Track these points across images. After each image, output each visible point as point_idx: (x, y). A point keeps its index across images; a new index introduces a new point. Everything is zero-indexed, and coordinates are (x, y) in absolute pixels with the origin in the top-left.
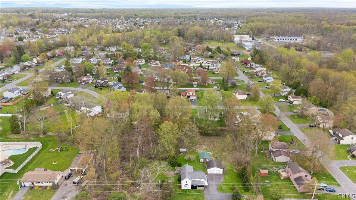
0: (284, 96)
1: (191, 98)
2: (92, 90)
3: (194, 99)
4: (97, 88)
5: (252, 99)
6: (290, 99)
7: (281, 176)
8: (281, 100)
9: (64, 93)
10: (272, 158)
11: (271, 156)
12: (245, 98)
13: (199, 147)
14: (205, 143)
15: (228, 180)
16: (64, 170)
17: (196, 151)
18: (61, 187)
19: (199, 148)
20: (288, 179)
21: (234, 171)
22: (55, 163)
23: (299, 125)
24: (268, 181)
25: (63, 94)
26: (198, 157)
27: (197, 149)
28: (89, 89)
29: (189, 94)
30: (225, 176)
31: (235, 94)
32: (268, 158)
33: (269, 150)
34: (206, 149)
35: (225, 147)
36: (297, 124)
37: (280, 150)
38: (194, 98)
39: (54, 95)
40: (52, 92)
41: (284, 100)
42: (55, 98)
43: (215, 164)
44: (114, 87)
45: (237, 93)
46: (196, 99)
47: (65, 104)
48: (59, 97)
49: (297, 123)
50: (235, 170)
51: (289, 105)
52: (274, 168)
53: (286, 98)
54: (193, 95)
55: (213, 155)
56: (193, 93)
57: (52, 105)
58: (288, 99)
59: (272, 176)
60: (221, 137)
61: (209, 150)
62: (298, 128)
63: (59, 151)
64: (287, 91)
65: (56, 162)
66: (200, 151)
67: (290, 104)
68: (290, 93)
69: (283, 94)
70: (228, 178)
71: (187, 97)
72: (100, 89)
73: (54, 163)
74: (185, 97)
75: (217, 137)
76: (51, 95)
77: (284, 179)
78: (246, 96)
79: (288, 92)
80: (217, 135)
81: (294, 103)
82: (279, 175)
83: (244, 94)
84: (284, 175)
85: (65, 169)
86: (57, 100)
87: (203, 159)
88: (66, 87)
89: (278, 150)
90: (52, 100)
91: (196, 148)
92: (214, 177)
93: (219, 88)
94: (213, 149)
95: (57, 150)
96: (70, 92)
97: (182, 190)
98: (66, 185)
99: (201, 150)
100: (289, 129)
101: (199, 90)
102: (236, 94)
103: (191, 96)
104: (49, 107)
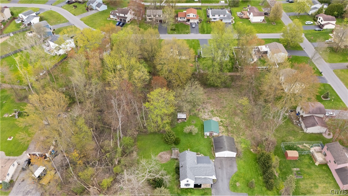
0: (312, 14)
1: (191, 21)
2: (64, 8)
3: (195, 23)
4: (71, 5)
5: (270, 21)
6: (320, 21)
7: (316, 160)
8: (308, 22)
9: (25, 16)
10: (301, 126)
11: (300, 123)
12: (261, 20)
13: (203, 109)
14: (211, 101)
15: (244, 168)
16: (22, 152)
17: (199, 116)
18: (16, 185)
19: (202, 111)
20: (325, 166)
21: (251, 152)
22: (11, 139)
23: (333, 64)
24: (298, 169)
25: (25, 18)
26: (201, 125)
27: (200, 113)
28: (60, 7)
29: (189, 16)
30: (240, 161)
31: (248, 14)
32: (296, 126)
33: (295, 111)
34: (212, 111)
35: (237, 106)
36: (331, 63)
37: (313, 116)
38: (196, 21)
39: (14, 18)
40: (12, 14)
41: (312, 22)
42: (15, 23)
43: (226, 144)
44: (91, 4)
45: (252, 14)
46: (198, 23)
47: (28, 34)
48: (20, 21)
49: (331, 61)
50: (252, 150)
51: (318, 30)
52: (305, 144)
53: (314, 18)
54: (194, 17)
55: (221, 121)
56: (194, 15)
57: (12, 35)
58: (316, 21)
59: (303, 159)
60: (231, 89)
61: (215, 112)
62: (332, 71)
63: (17, 117)
64: (316, 8)
65: (12, 137)
66: (204, 116)
67: (320, 29)
68: (319, 12)
69: (310, 13)
70: (243, 163)
71: (186, 20)
72: (74, 6)
73: (9, 139)
74: (184, 20)
75: (226, 89)
76: (10, 18)
77: (319, 165)
78: (263, 18)
79: (317, 10)
80: (226, 86)
81: (325, 27)
82: (312, 158)
83: (260, 15)
84: (319, 158)
85: (24, 151)
86: (18, 26)
87: (209, 133)
88: (30, 3)
89: (310, 116)
90: (11, 27)
91: (199, 110)
92: (224, 162)
93: (227, 3)
94: (221, 111)
95: (14, 116)
96: (34, 14)
97: (181, 188)
98: (23, 181)
99: (206, 114)
100: (321, 73)
101: (201, 6)
102: (250, 14)
103: (192, 18)
104: (8, 37)
